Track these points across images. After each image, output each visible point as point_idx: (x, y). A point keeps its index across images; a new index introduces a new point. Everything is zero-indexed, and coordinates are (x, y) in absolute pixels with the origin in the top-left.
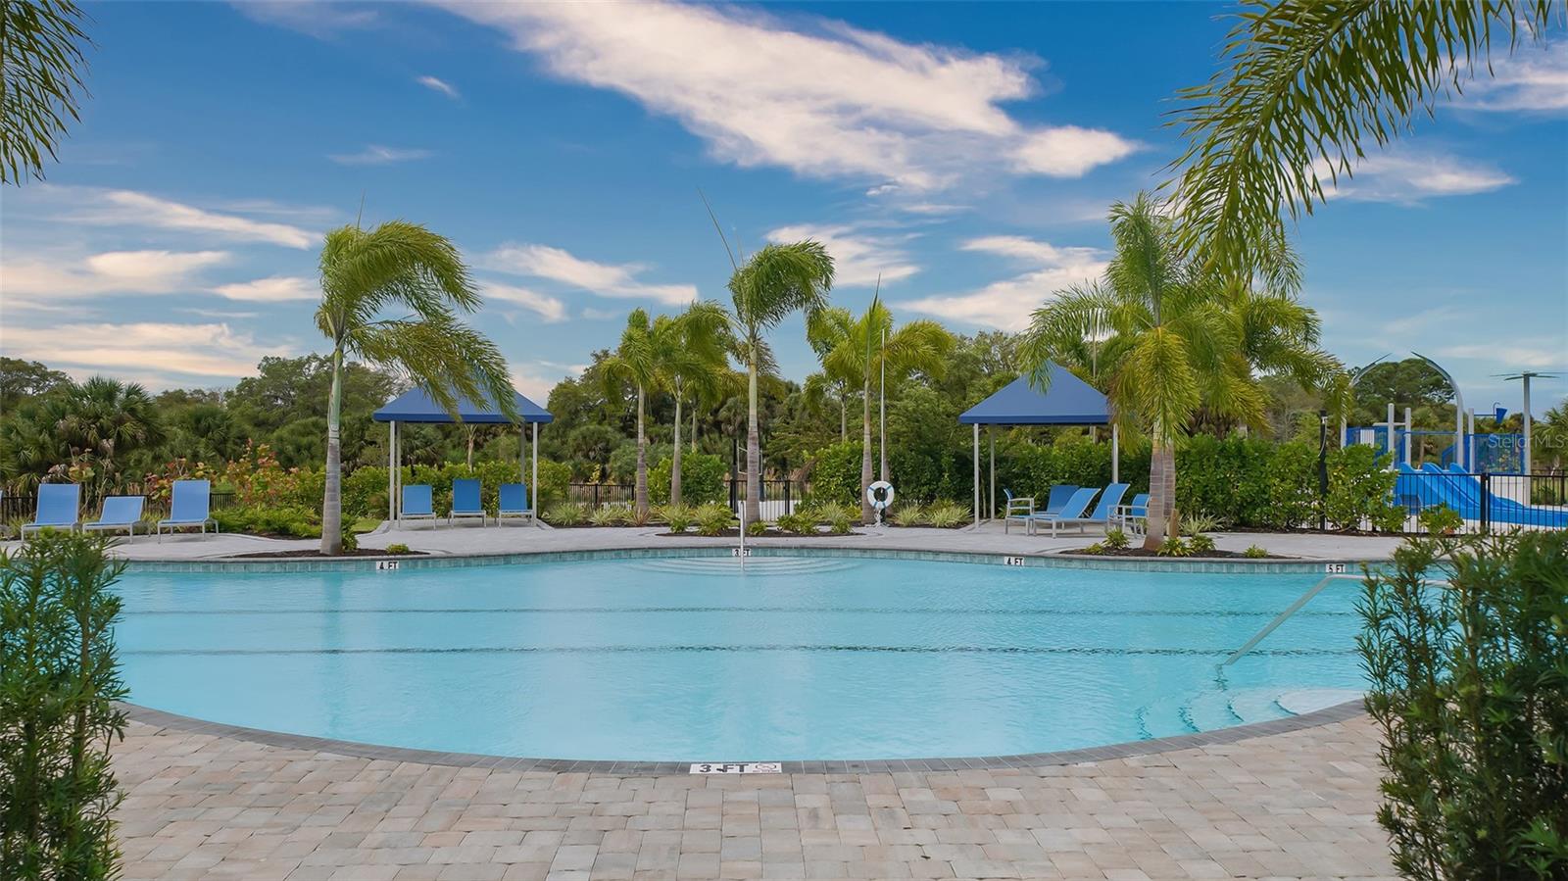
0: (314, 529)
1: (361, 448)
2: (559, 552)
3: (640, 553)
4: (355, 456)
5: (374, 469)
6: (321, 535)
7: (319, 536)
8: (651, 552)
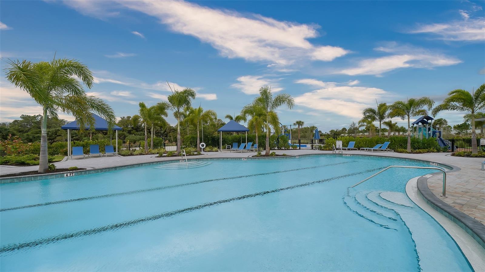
0: (36, 162)
1: (56, 137)
2: (132, 165)
3: (156, 163)
4: (54, 139)
5: (61, 142)
6: (39, 163)
7: (38, 164)
8: (159, 163)
